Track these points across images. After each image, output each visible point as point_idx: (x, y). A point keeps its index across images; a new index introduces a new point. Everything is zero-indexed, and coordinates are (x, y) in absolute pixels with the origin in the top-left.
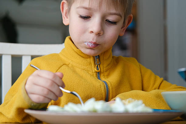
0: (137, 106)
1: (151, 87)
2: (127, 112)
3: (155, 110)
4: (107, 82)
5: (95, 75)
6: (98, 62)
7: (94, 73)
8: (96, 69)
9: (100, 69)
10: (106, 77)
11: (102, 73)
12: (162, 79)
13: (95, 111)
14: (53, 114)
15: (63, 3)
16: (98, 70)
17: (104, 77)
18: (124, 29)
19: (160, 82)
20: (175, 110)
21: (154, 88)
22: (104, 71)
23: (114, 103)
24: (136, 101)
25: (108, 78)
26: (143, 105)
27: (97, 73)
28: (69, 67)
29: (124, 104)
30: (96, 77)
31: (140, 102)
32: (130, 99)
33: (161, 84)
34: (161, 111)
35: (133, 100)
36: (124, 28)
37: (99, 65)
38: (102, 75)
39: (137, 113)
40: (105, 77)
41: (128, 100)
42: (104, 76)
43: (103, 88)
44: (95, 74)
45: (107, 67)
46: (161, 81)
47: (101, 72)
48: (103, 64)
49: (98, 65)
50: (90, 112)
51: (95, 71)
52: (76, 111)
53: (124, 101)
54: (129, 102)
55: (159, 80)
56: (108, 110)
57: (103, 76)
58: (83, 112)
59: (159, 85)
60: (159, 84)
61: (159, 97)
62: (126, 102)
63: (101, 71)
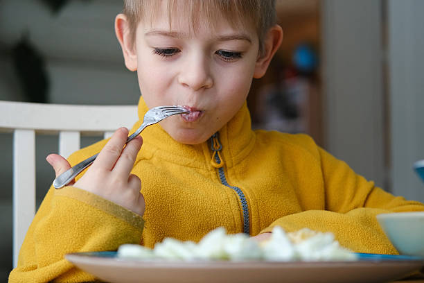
0: (321, 246)
1: (346, 202)
2: (297, 261)
3: (363, 256)
4: (243, 188)
5: (214, 177)
6: (216, 145)
7: (212, 170)
8: (215, 162)
9: (225, 162)
10: (238, 177)
11: (230, 168)
12: (372, 183)
13: (226, 258)
14: (131, 265)
15: (120, 21)
16: (219, 162)
17: (234, 177)
18: (266, 61)
19: (368, 192)
20: (407, 255)
21: (353, 205)
22: (234, 164)
23: (267, 239)
24: (320, 234)
25: (243, 178)
26: (336, 243)
27: (218, 171)
28: (152, 163)
29: (292, 242)
30: (217, 181)
31: (328, 237)
32: (306, 230)
33: (369, 195)
34: (376, 258)
35: (313, 233)
36: (266, 59)
37: (221, 151)
38: (230, 172)
39: (321, 262)
40: (236, 178)
41: (300, 233)
42: (234, 174)
43: (233, 204)
44: (213, 173)
45: (238, 153)
46: (370, 190)
47: (226, 167)
48: (229, 149)
49: (217, 153)
50: (214, 259)
51: (213, 167)
52: (181, 258)
53: (291, 235)
54: (304, 237)
55: (365, 185)
56: (255, 254)
57: (232, 174)
58: (198, 259)
59: (364, 199)
60: (366, 196)
61: (368, 222)
62: (297, 236)
63: (225, 164)
